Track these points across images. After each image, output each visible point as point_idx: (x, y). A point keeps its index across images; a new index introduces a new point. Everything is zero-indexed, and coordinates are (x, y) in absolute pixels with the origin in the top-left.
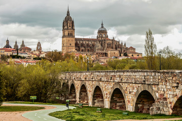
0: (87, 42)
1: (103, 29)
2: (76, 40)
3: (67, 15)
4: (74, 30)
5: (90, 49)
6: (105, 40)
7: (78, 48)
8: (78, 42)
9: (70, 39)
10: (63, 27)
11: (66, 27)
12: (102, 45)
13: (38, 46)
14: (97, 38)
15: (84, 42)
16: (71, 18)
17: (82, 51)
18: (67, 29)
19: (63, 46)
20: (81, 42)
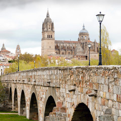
0: (68, 45)
1: (84, 31)
2: (56, 42)
3: (47, 16)
4: (54, 32)
5: (70, 52)
6: (86, 43)
7: (58, 51)
8: (58, 44)
9: (50, 41)
10: (43, 29)
11: (46, 29)
12: (83, 48)
13: (17, 48)
14: (79, 40)
15: (65, 45)
16: (50, 19)
17: (63, 54)
18: (47, 31)
19: (43, 49)
20: (62, 45)
